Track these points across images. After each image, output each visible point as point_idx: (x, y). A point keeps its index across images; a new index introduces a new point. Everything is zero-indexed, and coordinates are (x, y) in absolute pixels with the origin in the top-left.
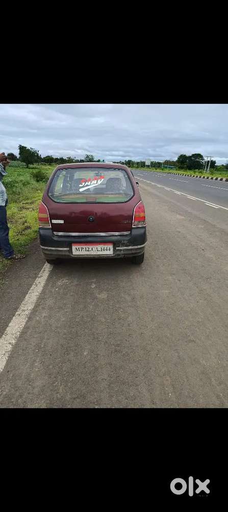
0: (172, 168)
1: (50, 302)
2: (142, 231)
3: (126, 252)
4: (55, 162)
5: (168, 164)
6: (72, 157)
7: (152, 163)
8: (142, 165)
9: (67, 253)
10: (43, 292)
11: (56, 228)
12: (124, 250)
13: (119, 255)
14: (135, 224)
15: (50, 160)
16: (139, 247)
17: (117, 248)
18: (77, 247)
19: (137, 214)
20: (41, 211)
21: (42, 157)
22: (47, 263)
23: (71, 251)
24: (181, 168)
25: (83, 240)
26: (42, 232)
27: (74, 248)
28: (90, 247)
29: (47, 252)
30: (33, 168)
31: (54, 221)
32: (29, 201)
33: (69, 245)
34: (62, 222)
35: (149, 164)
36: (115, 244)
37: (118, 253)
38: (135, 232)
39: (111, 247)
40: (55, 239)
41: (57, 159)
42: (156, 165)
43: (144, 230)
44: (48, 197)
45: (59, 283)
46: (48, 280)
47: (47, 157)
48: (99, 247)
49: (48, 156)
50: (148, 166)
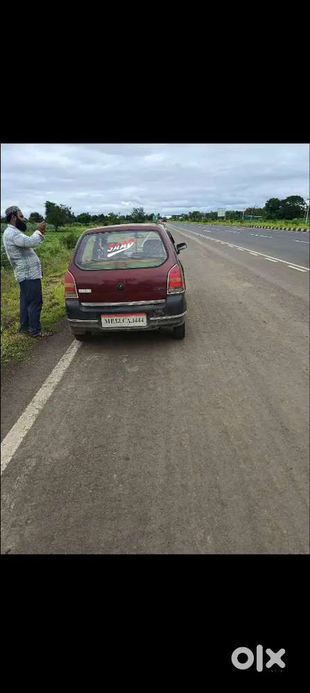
0: (257, 219)
1: (77, 376)
2: (179, 298)
3: (162, 323)
4: (93, 221)
5: (252, 213)
6: (115, 213)
7: (227, 213)
8: (213, 217)
9: (97, 326)
10: (71, 367)
11: (83, 298)
12: (159, 321)
13: (154, 327)
14: (171, 291)
15: (86, 219)
16: (176, 316)
17: (151, 319)
18: (107, 319)
19: (172, 280)
20: (69, 280)
21: (76, 215)
22: (75, 340)
23: (100, 323)
24: (269, 218)
25: (113, 310)
26: (69, 303)
27: (103, 319)
28: (122, 318)
29: (75, 326)
30: (64, 231)
31: (81, 291)
32: (58, 274)
33: (98, 316)
34: (89, 291)
35: (224, 215)
36: (149, 314)
37: (153, 324)
38: (170, 300)
39: (144, 317)
40: (84, 310)
41: (96, 216)
42: (233, 216)
43: (180, 297)
44: (75, 266)
45: (88, 359)
46: (76, 356)
47: (81, 215)
48: (132, 318)
49: (84, 214)
50: (223, 218)
